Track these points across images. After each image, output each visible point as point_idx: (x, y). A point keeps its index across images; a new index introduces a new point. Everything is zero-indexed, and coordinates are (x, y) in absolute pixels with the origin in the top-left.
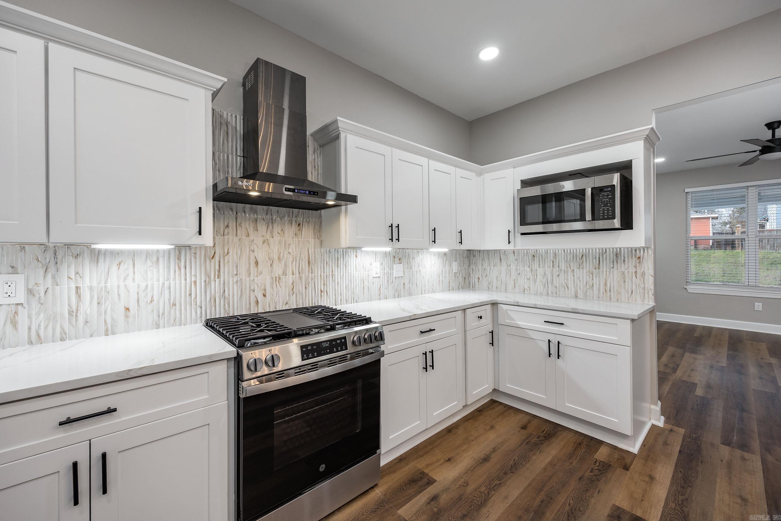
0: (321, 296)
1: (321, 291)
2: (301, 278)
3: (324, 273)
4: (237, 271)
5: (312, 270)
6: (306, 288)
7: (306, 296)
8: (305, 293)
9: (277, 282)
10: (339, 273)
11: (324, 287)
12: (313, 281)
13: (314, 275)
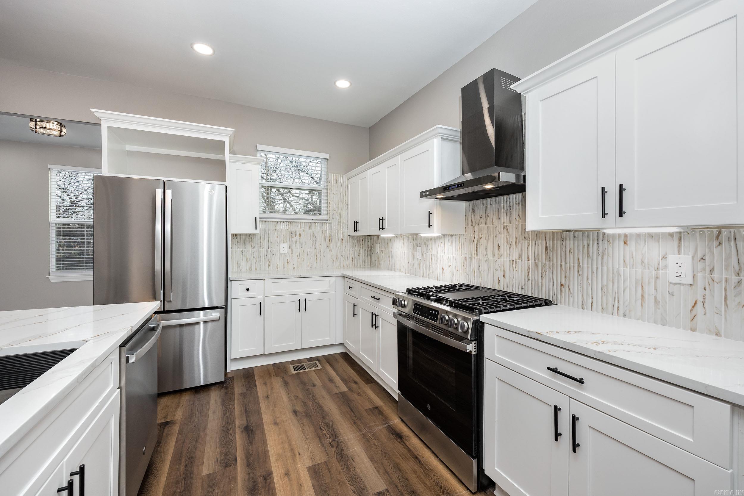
0: (561, 291)
1: (562, 285)
2: (536, 265)
3: (566, 263)
4: (486, 252)
5: (549, 257)
6: (542, 277)
7: (542, 286)
8: (542, 282)
9: (514, 265)
10: (590, 266)
11: (565, 280)
12: (551, 270)
13: (552, 263)
